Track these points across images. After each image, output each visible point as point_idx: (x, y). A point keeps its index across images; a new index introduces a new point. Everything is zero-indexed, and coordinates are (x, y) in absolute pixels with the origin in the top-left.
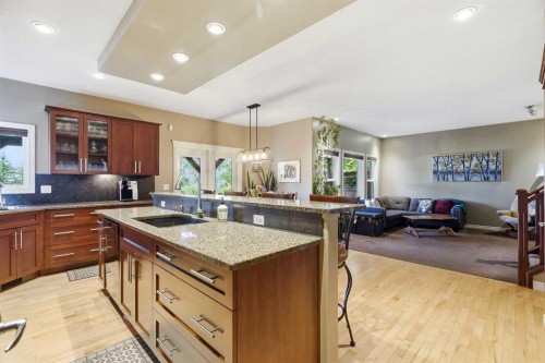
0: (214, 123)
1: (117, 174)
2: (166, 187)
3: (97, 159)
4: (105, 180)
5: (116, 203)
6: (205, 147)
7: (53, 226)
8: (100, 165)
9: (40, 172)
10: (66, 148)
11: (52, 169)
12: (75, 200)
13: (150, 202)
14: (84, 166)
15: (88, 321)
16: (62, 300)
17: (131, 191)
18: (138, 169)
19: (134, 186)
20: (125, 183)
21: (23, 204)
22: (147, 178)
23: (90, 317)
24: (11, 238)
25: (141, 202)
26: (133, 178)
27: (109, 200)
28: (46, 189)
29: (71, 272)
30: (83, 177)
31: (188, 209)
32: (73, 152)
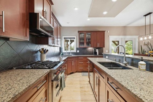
0: (125, 27)
1: (93, 47)
2: (107, 51)
3: (88, 43)
4: (90, 49)
5: (92, 55)
6: (121, 37)
7: (79, 60)
8: (89, 45)
9: (77, 47)
10: (82, 41)
11: (79, 46)
12: (84, 54)
13: (102, 56)
14: (85, 45)
15: (85, 91)
16: (80, 81)
17: (97, 52)
18: (98, 46)
19: (97, 51)
20: (95, 50)
21: (74, 55)
22: (101, 48)
23: (86, 90)
24: (72, 62)
25: (99, 56)
26: (97, 48)
27: (91, 55)
28: (78, 51)
29: (82, 73)
30: (85, 48)
31: (118, 61)
32: (83, 42)
